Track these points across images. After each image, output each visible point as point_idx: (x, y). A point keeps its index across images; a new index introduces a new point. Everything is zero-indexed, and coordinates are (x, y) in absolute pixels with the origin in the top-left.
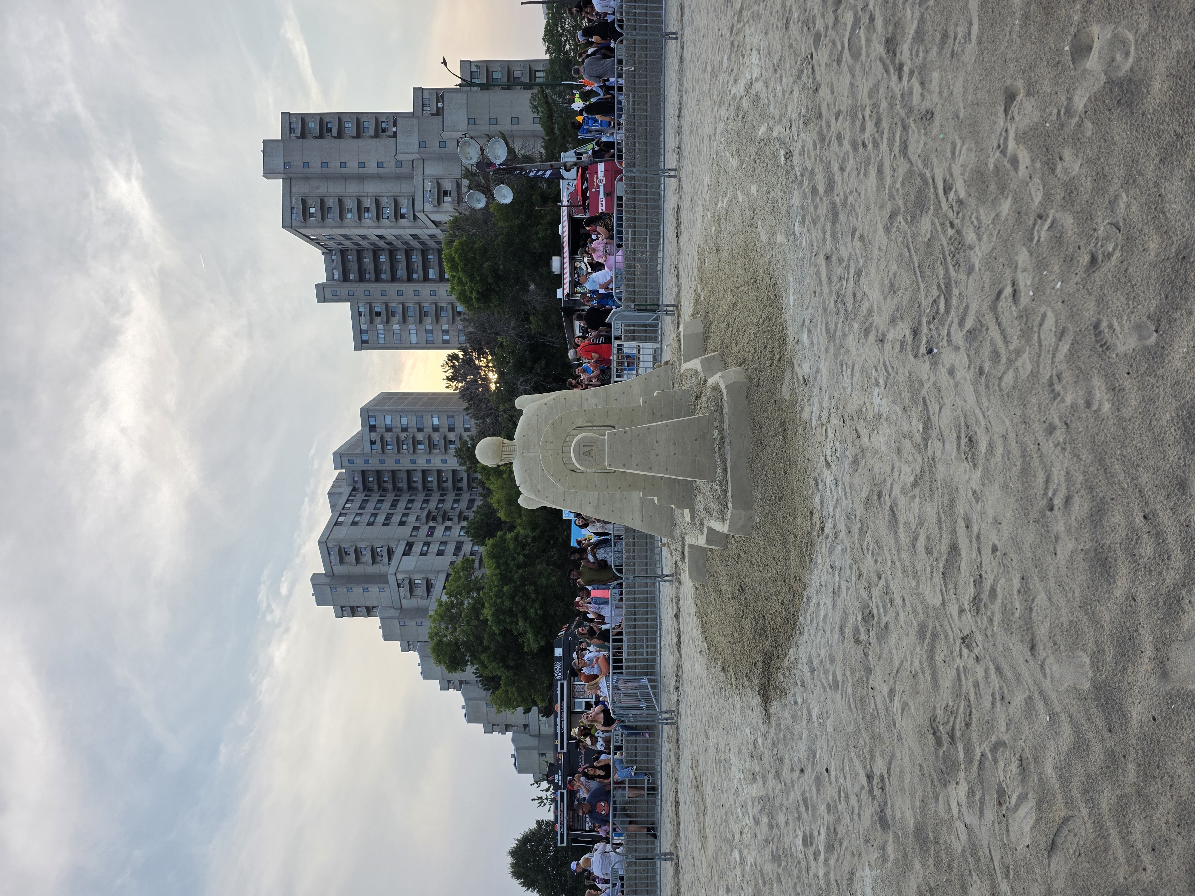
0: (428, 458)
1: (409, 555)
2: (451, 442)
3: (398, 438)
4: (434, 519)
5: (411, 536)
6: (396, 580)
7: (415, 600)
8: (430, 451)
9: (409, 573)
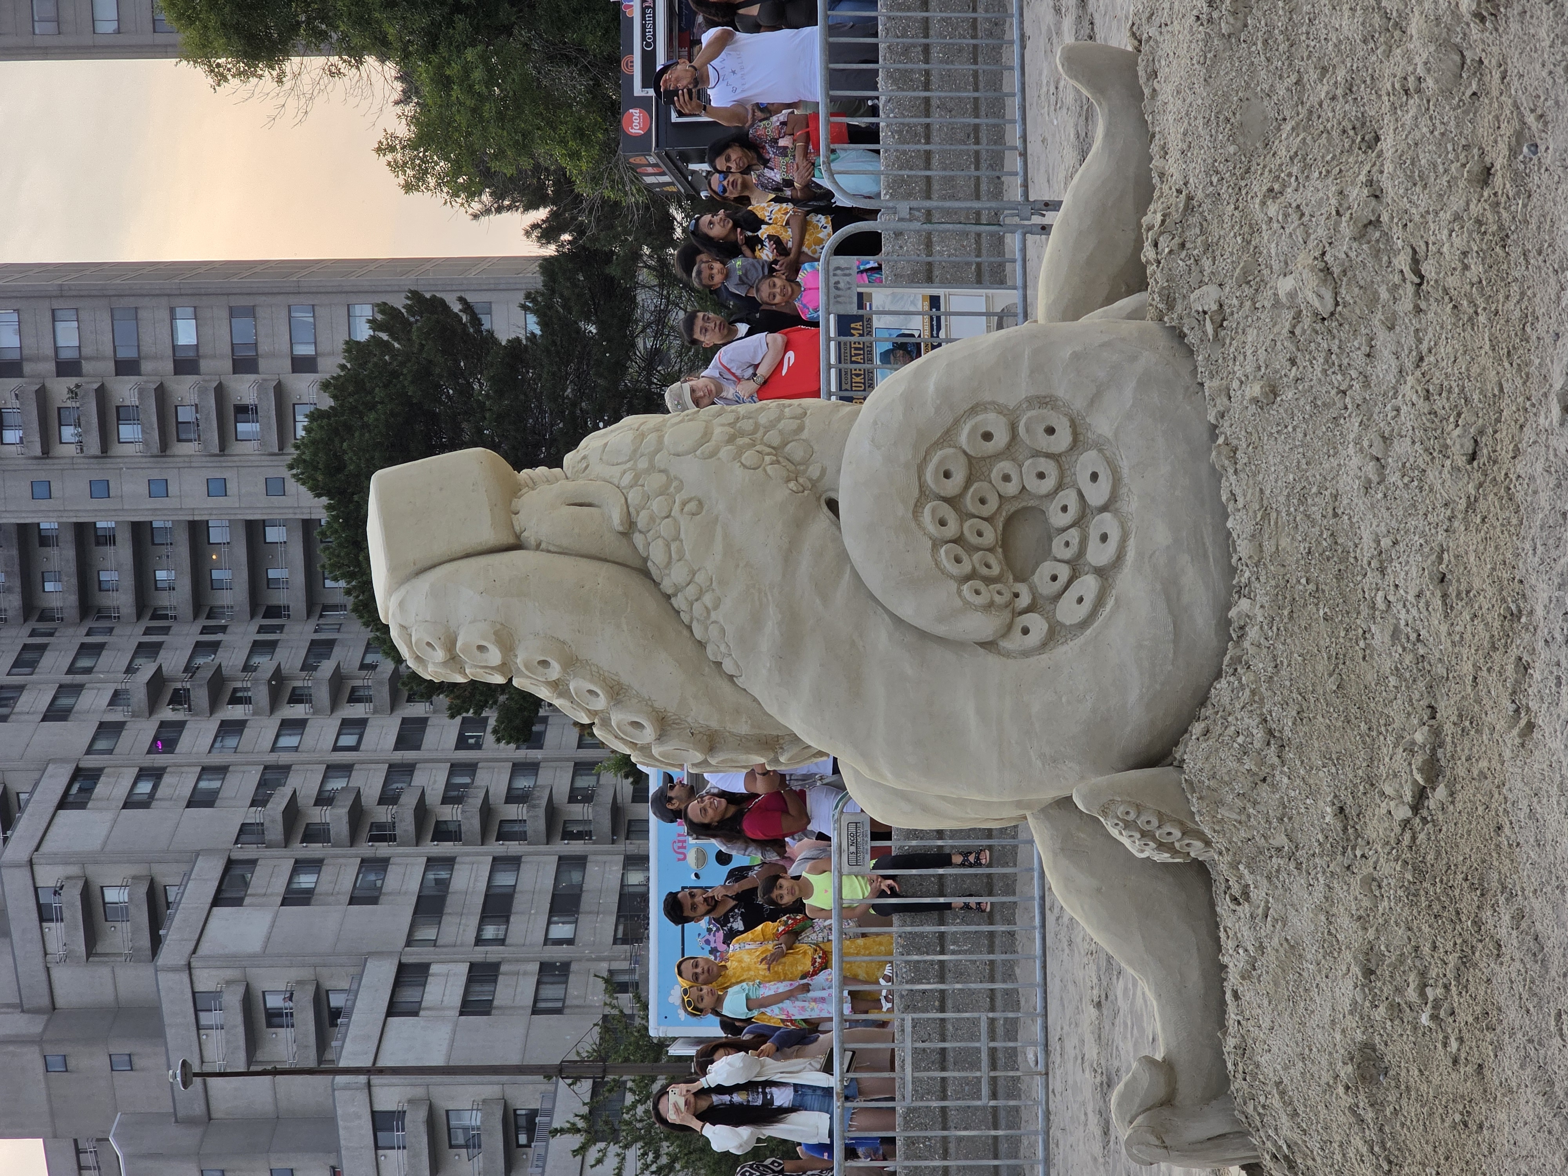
0: (156, 475)
1: (82, 805)
2: (244, 411)
3: (42, 395)
4: (179, 698)
5: (89, 751)
6: (32, 889)
7: (104, 972)
8: (164, 446)
9: (83, 859)
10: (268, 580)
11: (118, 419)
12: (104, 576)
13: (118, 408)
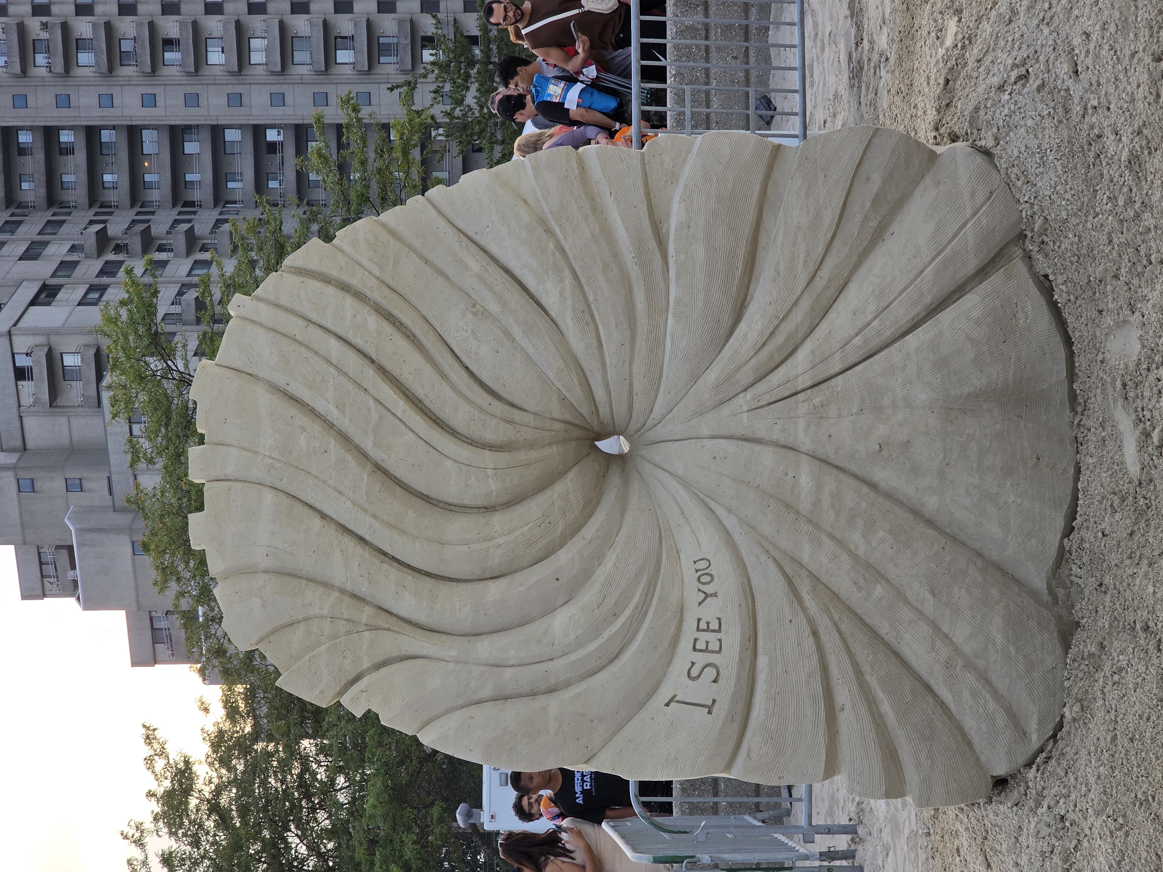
0: (104, 90)
1: (47, 304)
4: (119, 249)
5: (53, 276)
6: (10, 354)
7: (62, 421)
8: (111, 69)
9: (47, 333)
10: (186, 182)
11: (77, 49)
12: (66, 178)
13: (77, 40)
